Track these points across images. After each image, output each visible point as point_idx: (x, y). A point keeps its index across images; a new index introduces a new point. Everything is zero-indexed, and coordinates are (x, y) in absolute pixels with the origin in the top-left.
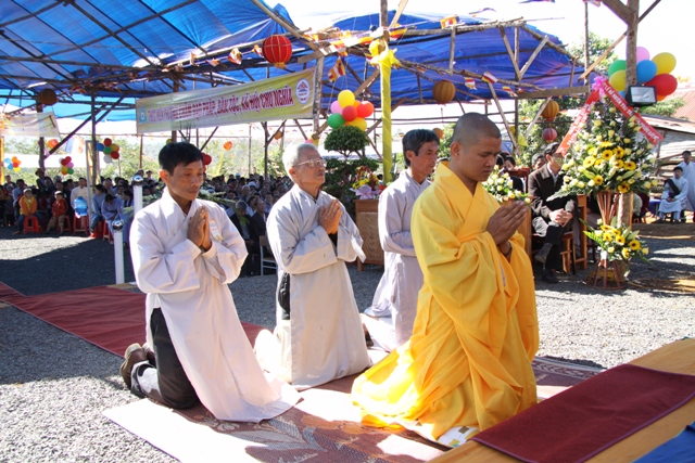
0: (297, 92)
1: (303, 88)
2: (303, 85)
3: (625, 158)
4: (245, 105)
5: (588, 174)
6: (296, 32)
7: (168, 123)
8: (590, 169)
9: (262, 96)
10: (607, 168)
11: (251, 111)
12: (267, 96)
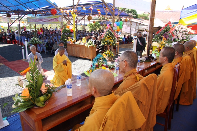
0: (59, 19)
1: (60, 19)
2: (60, 18)
3: (111, 39)
4: (49, 21)
5: (105, 42)
6: (58, 8)
7: (34, 23)
8: (105, 41)
9: (52, 19)
10: (108, 41)
11: (50, 22)
12: (53, 19)
